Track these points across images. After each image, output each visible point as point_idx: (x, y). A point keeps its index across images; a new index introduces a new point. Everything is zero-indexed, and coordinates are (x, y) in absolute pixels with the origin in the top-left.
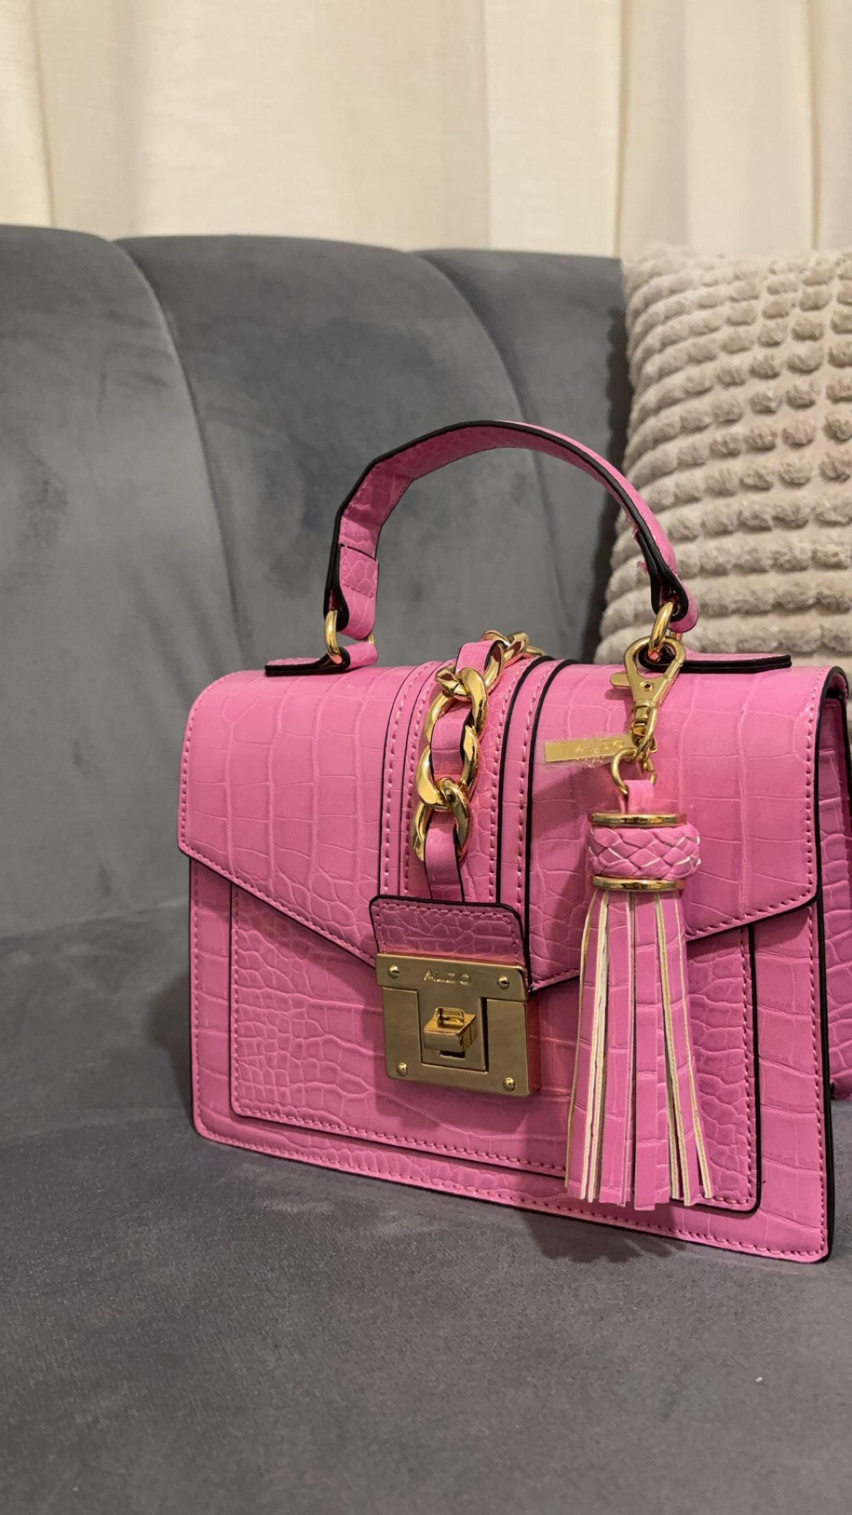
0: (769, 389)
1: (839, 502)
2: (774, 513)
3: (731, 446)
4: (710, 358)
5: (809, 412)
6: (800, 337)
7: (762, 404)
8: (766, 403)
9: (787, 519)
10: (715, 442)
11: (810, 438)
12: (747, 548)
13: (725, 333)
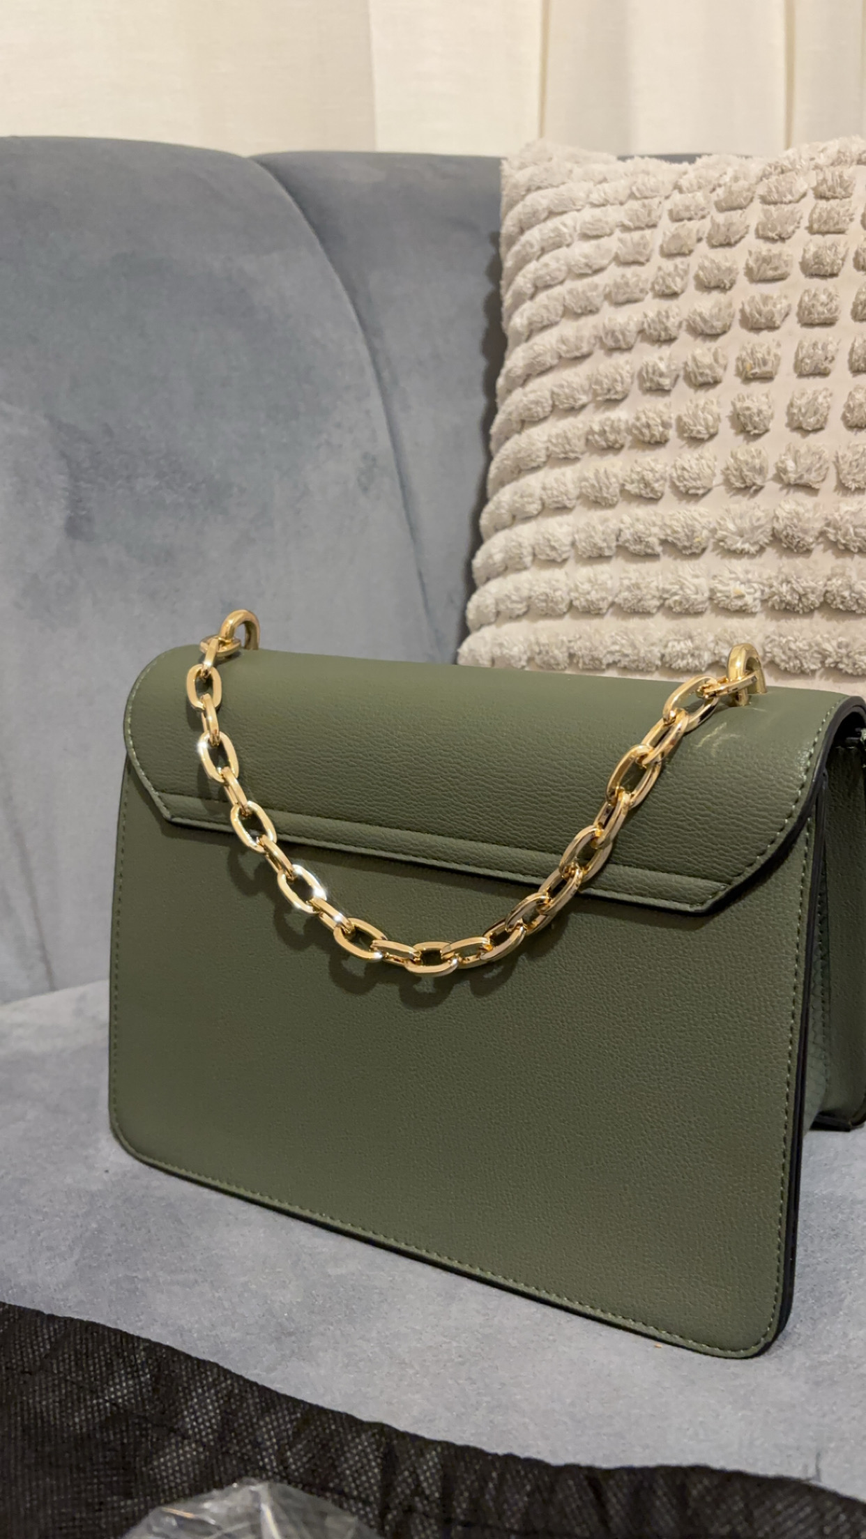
0: (661, 359)
1: (746, 525)
2: (663, 537)
3: (612, 437)
4: (591, 311)
5: (712, 393)
6: (706, 287)
7: (652, 380)
8: (656, 378)
9: (680, 545)
10: (591, 432)
11: (712, 431)
12: (626, 582)
13: (613, 274)
